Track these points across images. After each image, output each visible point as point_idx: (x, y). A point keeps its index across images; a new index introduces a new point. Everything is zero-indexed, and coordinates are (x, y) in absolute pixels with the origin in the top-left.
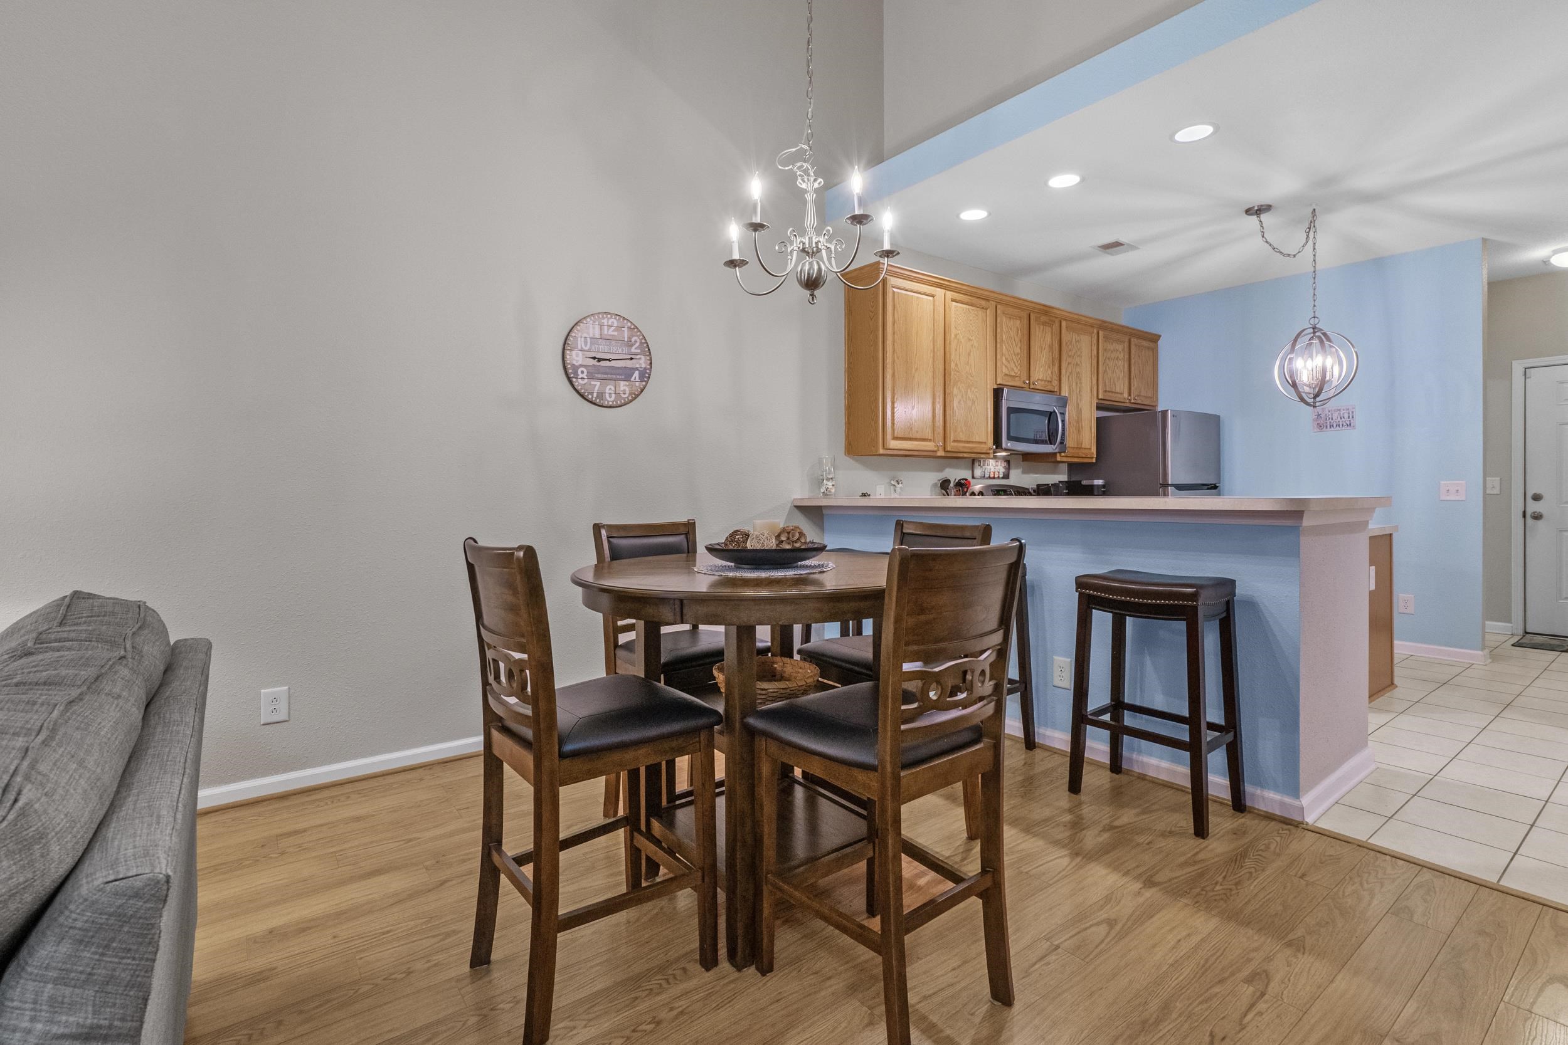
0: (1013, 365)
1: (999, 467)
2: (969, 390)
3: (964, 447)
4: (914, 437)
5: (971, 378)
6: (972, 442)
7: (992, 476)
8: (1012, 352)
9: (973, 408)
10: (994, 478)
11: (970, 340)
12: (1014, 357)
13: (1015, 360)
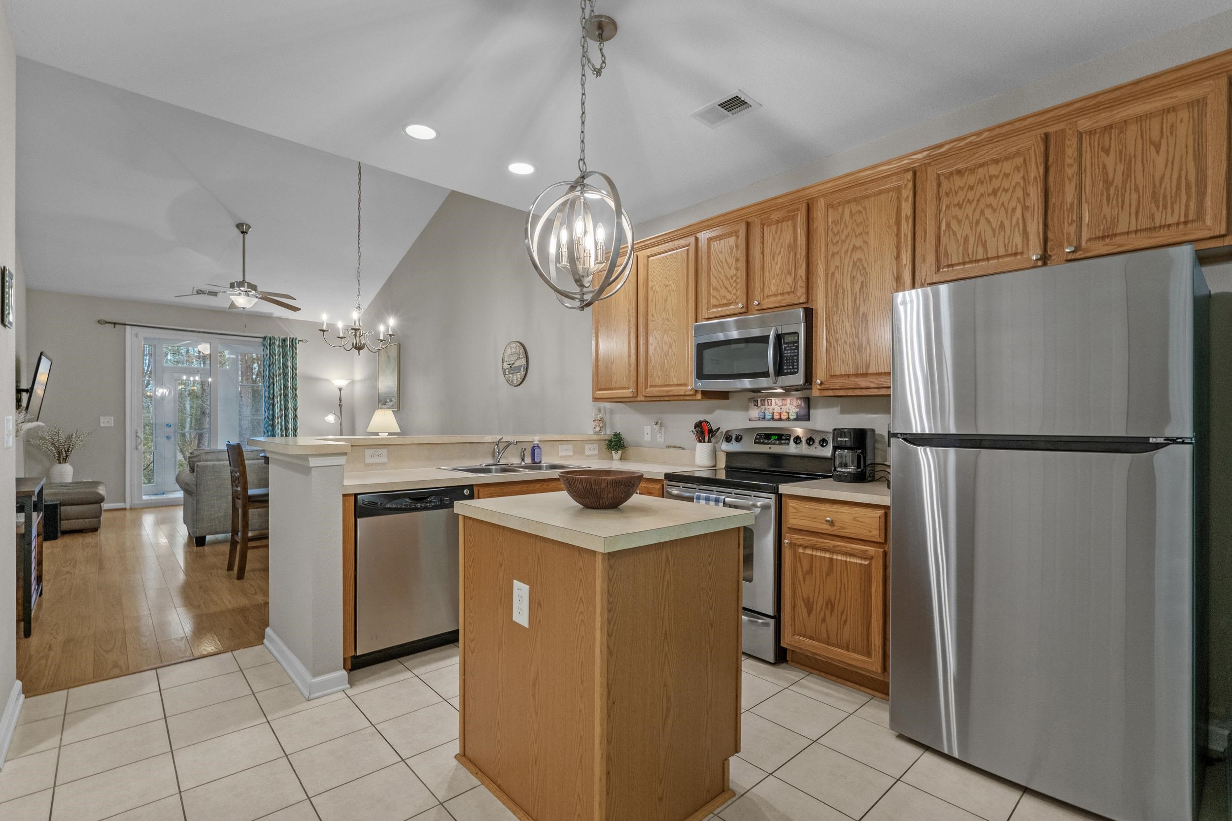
0: (723, 292)
1: (788, 406)
2: (666, 336)
3: (662, 391)
4: (613, 387)
5: (668, 323)
6: (670, 386)
7: (776, 417)
8: (723, 278)
9: (670, 351)
10: (780, 419)
11: (666, 286)
12: (726, 283)
13: (728, 286)
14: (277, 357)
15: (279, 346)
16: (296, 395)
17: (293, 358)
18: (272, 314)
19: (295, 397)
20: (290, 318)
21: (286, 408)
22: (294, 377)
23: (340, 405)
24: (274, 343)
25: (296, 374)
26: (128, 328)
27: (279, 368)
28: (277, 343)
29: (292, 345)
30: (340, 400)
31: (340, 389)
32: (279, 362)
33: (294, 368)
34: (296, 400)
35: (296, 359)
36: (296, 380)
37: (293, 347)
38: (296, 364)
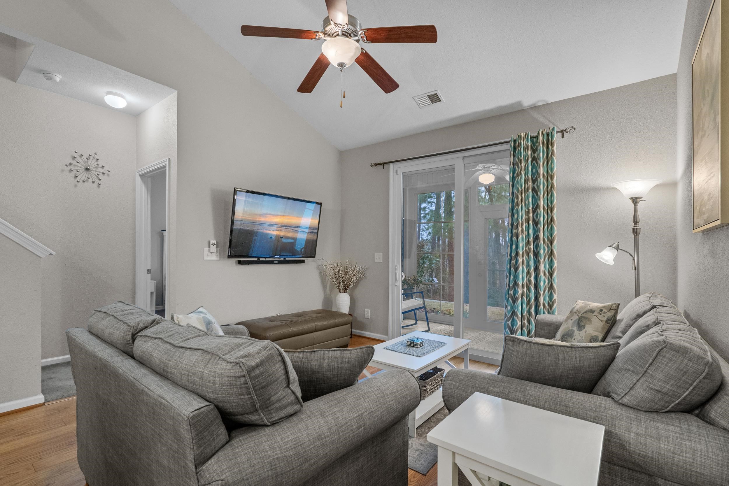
14: (523, 165)
15: (526, 148)
16: (552, 219)
17: (549, 159)
18: (519, 103)
19: (551, 222)
20: (551, 100)
21: (536, 238)
22: (549, 190)
23: (636, 232)
24: (520, 144)
25: (552, 186)
26: (391, 165)
27: (527, 181)
28: (523, 144)
29: (548, 140)
30: (635, 221)
31: (635, 200)
32: (527, 173)
33: (549, 176)
34: (552, 228)
35: (552, 162)
36: (552, 195)
37: (549, 143)
38: (552, 170)
